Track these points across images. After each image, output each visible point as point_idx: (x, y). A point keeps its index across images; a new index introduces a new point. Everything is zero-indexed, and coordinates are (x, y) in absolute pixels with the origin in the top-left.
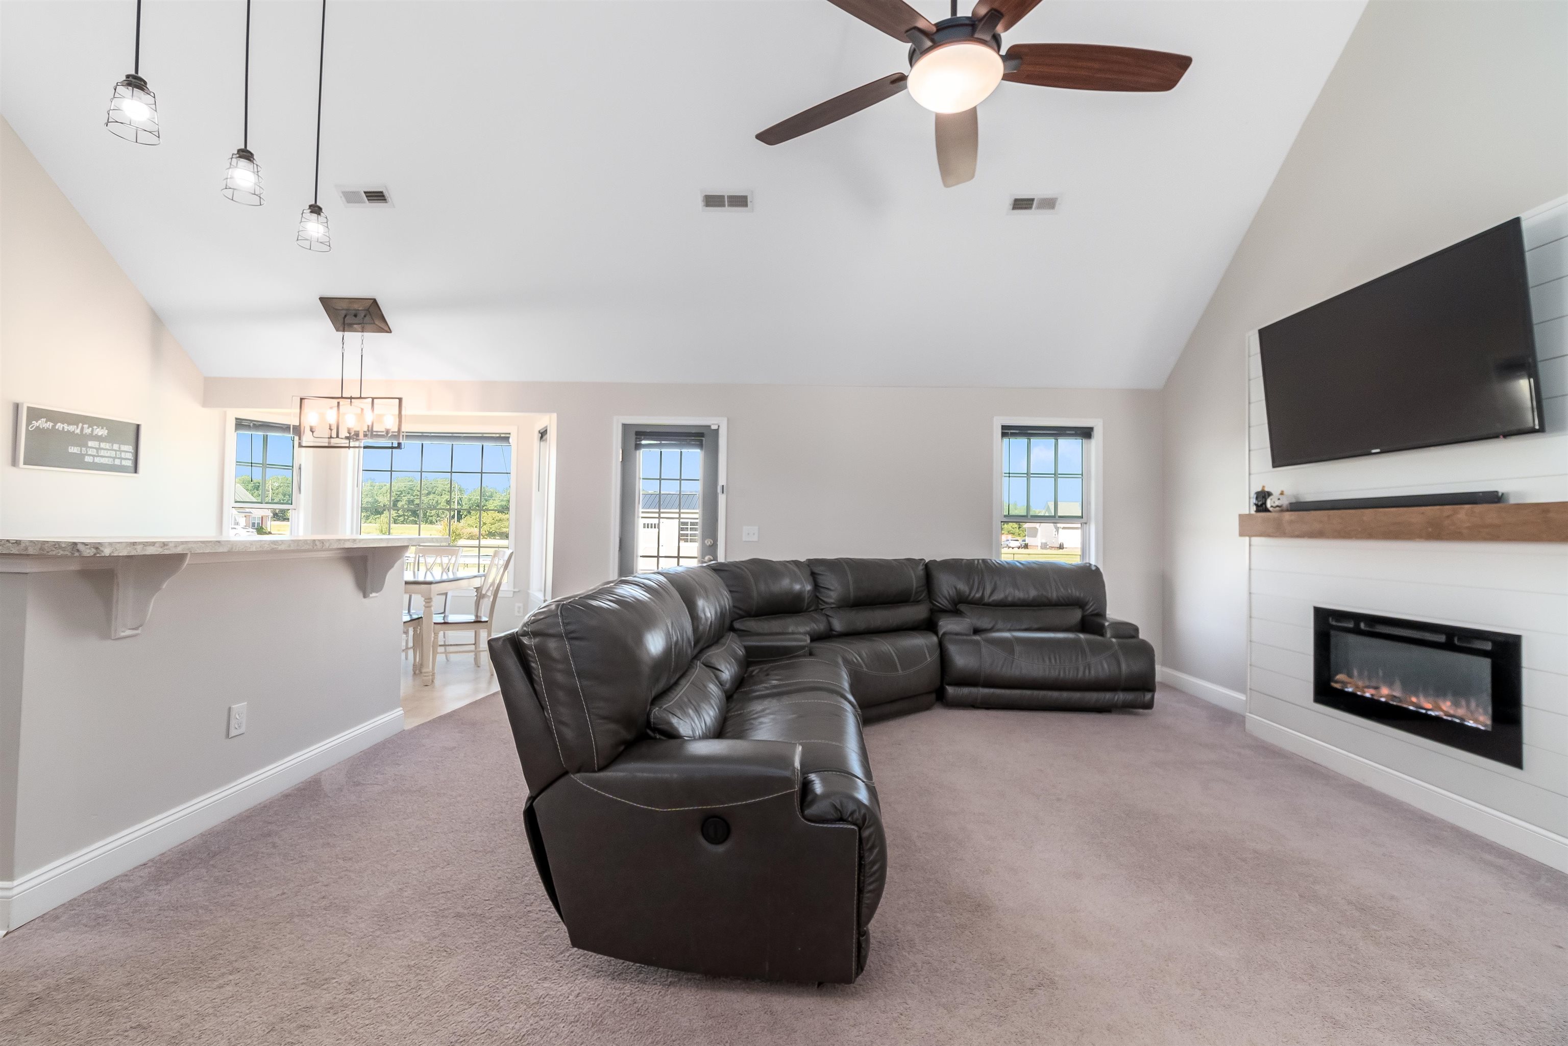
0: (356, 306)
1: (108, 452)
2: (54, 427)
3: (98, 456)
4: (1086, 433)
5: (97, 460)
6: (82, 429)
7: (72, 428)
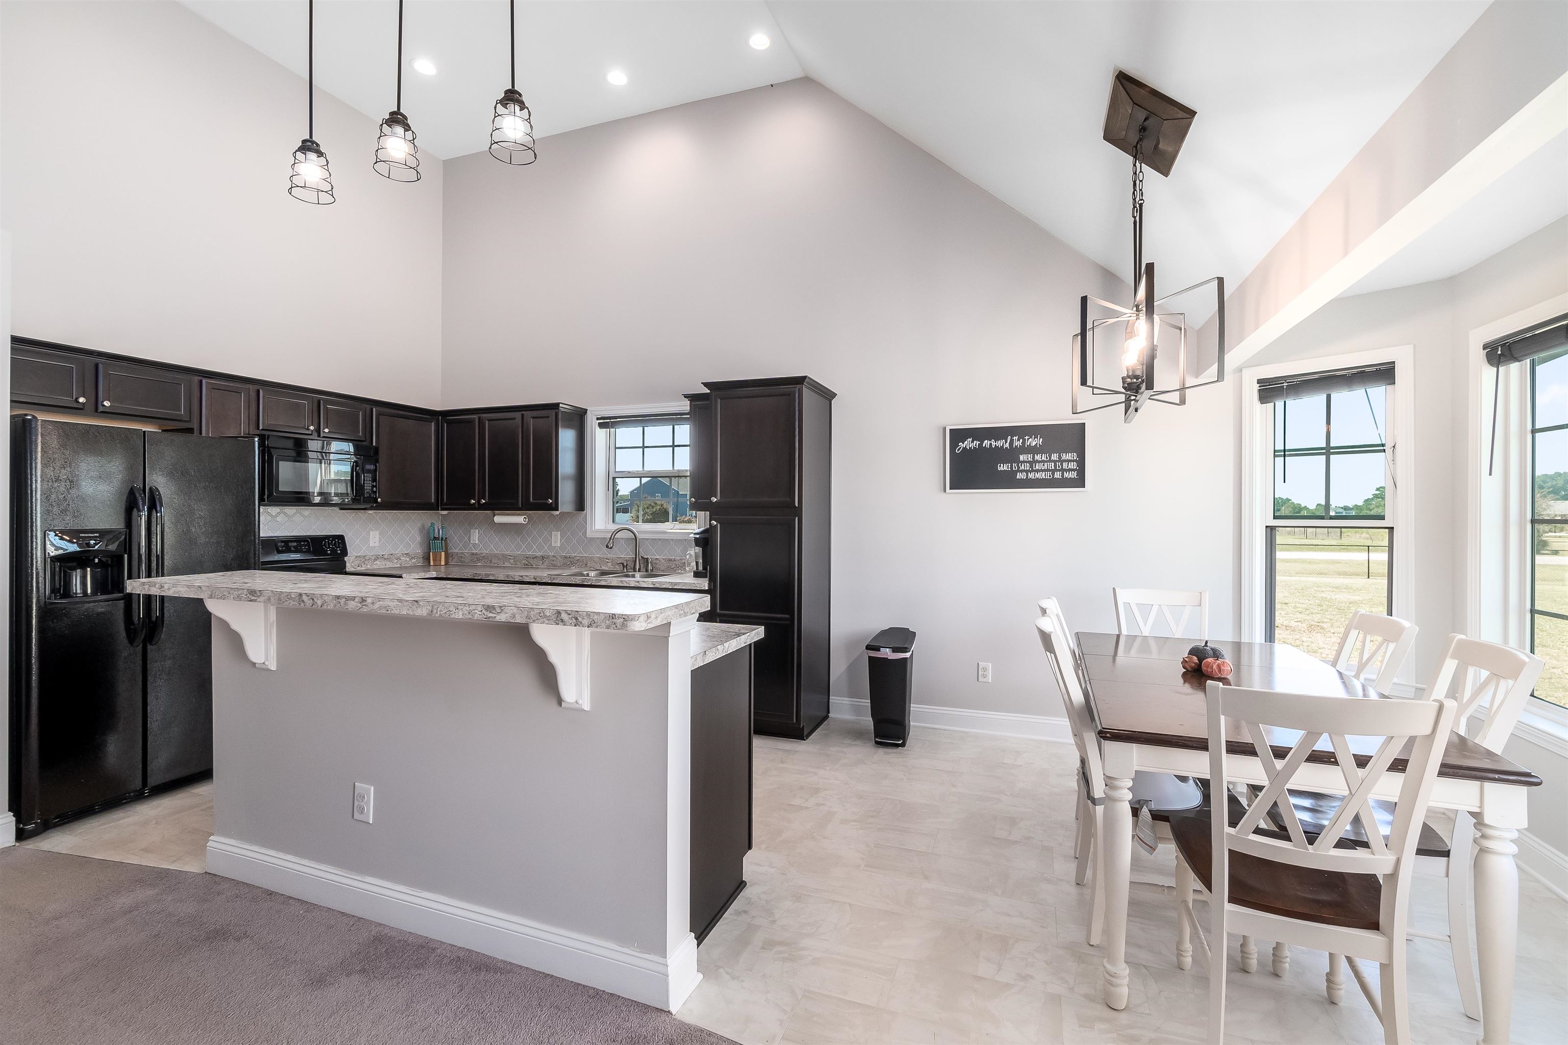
1: (1044, 464)
2: (981, 445)
3: (1033, 471)
6: (1012, 441)
7: (1000, 443)
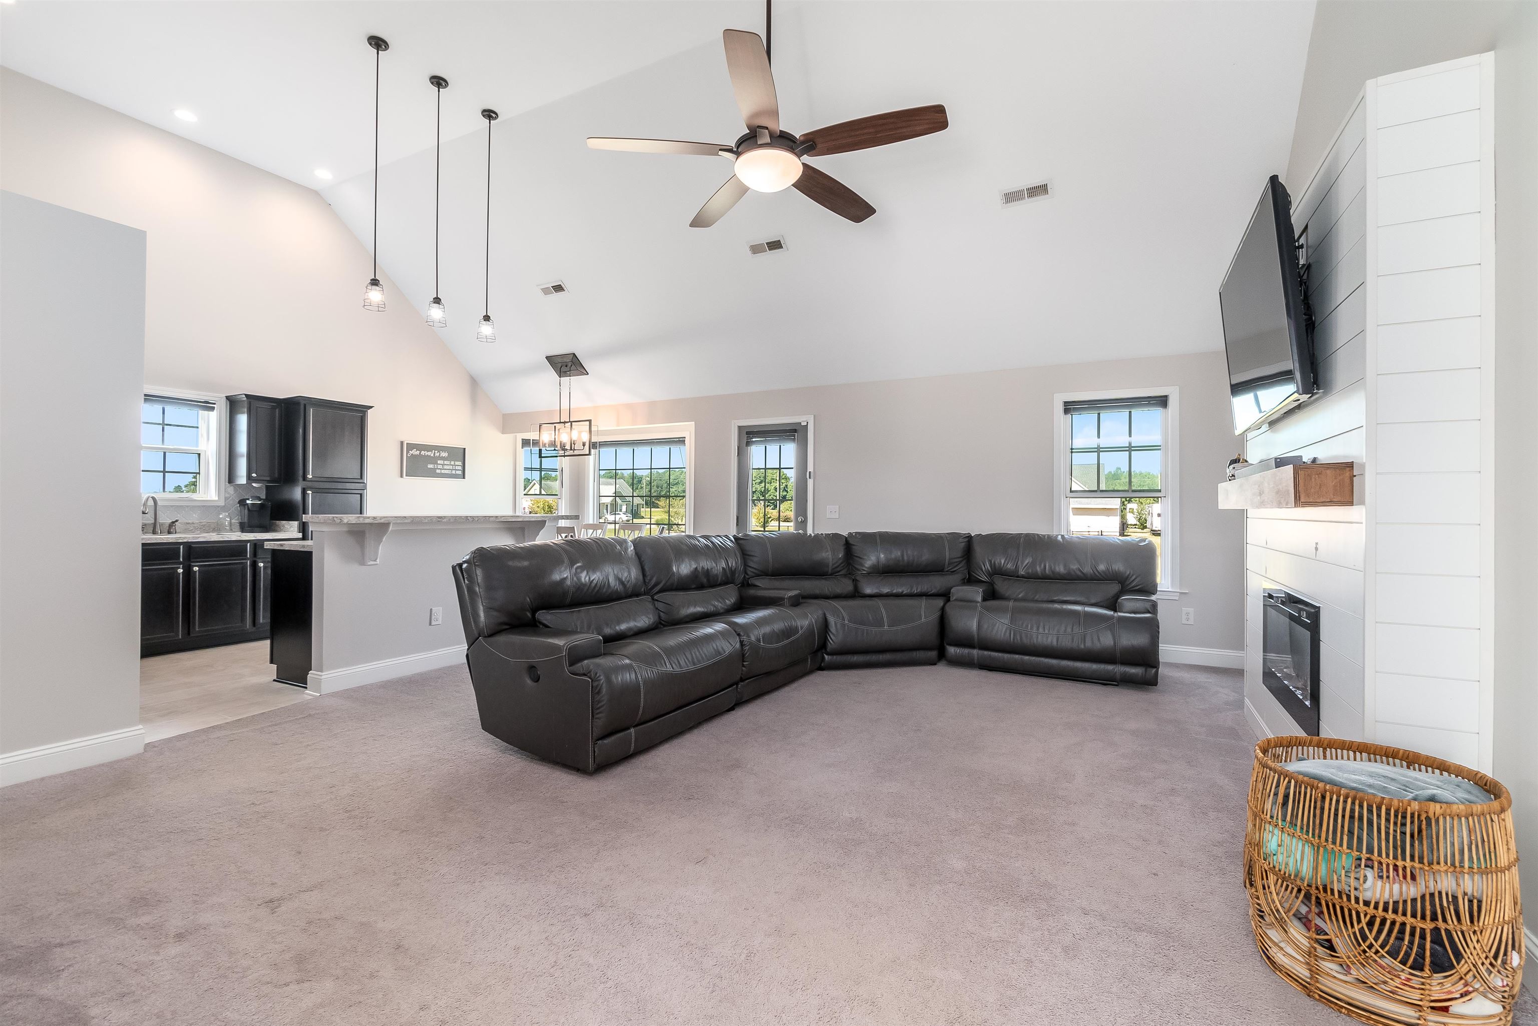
0: (565, 360)
1: (447, 466)
2: (420, 453)
3: (444, 469)
4: (1162, 401)
5: (443, 471)
7: (429, 453)
